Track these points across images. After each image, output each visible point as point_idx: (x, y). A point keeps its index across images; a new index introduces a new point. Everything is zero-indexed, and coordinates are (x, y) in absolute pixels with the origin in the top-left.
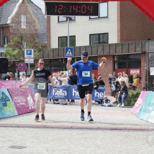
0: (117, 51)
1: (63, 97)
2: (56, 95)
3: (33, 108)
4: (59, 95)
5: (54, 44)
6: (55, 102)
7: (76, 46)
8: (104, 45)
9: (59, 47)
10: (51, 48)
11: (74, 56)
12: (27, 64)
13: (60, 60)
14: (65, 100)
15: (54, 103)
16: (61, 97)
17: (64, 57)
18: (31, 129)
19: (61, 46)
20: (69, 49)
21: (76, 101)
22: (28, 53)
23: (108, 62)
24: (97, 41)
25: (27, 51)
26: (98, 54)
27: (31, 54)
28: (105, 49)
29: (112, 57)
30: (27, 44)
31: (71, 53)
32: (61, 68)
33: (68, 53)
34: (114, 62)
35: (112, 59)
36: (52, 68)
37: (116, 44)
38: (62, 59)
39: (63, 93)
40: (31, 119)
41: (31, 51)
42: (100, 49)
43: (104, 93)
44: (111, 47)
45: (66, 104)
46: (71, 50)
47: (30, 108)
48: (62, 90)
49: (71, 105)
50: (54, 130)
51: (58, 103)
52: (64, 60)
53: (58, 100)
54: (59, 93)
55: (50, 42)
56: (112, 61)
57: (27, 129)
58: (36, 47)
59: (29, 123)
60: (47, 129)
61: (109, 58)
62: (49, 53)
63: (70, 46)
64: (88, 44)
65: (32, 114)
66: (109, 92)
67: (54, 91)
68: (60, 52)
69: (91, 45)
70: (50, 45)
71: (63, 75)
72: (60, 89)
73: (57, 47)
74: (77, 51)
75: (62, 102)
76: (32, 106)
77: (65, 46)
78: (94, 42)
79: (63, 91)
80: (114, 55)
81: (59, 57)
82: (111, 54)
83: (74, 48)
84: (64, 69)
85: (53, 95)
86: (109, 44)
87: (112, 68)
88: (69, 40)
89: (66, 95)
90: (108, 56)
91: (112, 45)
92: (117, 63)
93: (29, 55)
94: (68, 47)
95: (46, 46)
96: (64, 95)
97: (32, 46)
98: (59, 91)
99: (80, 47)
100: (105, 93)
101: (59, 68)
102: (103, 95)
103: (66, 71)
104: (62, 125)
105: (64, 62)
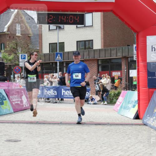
0: (101, 56)
1: (54, 96)
2: (47, 94)
3: (27, 106)
4: (50, 94)
5: (46, 50)
6: (47, 100)
7: (65, 51)
8: (89, 51)
9: (50, 52)
10: (43, 53)
11: (63, 60)
12: (22, 67)
13: (51, 64)
14: (55, 99)
15: (46, 102)
16: (52, 96)
17: (54, 61)
18: (25, 125)
19: (52, 52)
20: (59, 54)
21: (65, 99)
22: (23, 57)
23: (93, 65)
24: (84, 47)
25: (21, 55)
26: (84, 58)
27: (25, 59)
28: (90, 54)
29: (96, 61)
30: (21, 49)
31: (60, 58)
32: (51, 71)
33: (58, 58)
34: (98, 66)
35: (96, 63)
36: (43, 71)
37: (99, 50)
38: (52, 63)
39: (54, 93)
40: (25, 116)
41: (25, 55)
42: (86, 54)
43: (89, 93)
44: (95, 52)
45: (56, 103)
46: (61, 54)
47: (24, 106)
48: (52, 90)
49: (61, 103)
50: (46, 125)
51: (49, 102)
52: (54, 63)
53: (49, 99)
54: (50, 93)
55: (42, 48)
56: (96, 65)
57: (21, 125)
58: (29, 52)
59: (23, 120)
60: (40, 125)
61: (94, 62)
62: (41, 57)
63: (59, 51)
64: (76, 50)
65: (26, 111)
66: (94, 91)
67: (45, 91)
68: (50, 57)
69: (78, 50)
70: (42, 50)
71: (54, 77)
72: (51, 90)
73: (49, 53)
74: (66, 55)
75: (53, 101)
76: (26, 104)
77: (55, 52)
78: (81, 47)
79: (54, 91)
80: (98, 60)
81: (49, 61)
82: (96, 58)
83: (63, 53)
84: (54, 71)
85: (45, 94)
86: (94, 50)
87: (96, 70)
88: (59, 46)
89: (56, 94)
90: (93, 60)
91: (96, 50)
92: (101, 66)
93: (23, 60)
94: (58, 52)
95: (39, 52)
96: (54, 95)
97: (26, 52)
98: (50, 91)
99: (68, 52)
100: (91, 92)
101: (50, 71)
102: (89, 94)
103: (56, 74)
104: (53, 121)
105: (54, 66)
